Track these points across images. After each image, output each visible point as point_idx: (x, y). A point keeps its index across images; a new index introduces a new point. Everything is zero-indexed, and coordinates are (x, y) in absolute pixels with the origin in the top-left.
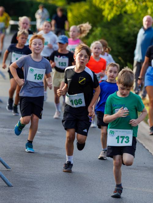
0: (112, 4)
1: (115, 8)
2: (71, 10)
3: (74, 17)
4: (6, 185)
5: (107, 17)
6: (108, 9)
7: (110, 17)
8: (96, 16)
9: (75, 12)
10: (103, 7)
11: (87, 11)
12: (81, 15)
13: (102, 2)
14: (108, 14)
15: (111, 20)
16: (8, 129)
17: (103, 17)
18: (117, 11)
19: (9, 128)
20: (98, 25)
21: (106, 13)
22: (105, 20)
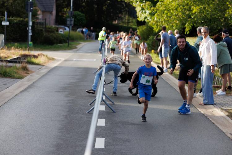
1: (159, 27)
2: (139, 29)
3: (140, 32)
4: (112, 111)
5: (155, 31)
6: (156, 27)
7: (156, 31)
8: (150, 31)
9: (141, 30)
10: (153, 26)
11: (146, 29)
12: (143, 30)
13: (153, 24)
14: (156, 30)
17: (153, 31)
18: (160, 28)
20: (151, 35)
21: (155, 29)
22: (154, 32)
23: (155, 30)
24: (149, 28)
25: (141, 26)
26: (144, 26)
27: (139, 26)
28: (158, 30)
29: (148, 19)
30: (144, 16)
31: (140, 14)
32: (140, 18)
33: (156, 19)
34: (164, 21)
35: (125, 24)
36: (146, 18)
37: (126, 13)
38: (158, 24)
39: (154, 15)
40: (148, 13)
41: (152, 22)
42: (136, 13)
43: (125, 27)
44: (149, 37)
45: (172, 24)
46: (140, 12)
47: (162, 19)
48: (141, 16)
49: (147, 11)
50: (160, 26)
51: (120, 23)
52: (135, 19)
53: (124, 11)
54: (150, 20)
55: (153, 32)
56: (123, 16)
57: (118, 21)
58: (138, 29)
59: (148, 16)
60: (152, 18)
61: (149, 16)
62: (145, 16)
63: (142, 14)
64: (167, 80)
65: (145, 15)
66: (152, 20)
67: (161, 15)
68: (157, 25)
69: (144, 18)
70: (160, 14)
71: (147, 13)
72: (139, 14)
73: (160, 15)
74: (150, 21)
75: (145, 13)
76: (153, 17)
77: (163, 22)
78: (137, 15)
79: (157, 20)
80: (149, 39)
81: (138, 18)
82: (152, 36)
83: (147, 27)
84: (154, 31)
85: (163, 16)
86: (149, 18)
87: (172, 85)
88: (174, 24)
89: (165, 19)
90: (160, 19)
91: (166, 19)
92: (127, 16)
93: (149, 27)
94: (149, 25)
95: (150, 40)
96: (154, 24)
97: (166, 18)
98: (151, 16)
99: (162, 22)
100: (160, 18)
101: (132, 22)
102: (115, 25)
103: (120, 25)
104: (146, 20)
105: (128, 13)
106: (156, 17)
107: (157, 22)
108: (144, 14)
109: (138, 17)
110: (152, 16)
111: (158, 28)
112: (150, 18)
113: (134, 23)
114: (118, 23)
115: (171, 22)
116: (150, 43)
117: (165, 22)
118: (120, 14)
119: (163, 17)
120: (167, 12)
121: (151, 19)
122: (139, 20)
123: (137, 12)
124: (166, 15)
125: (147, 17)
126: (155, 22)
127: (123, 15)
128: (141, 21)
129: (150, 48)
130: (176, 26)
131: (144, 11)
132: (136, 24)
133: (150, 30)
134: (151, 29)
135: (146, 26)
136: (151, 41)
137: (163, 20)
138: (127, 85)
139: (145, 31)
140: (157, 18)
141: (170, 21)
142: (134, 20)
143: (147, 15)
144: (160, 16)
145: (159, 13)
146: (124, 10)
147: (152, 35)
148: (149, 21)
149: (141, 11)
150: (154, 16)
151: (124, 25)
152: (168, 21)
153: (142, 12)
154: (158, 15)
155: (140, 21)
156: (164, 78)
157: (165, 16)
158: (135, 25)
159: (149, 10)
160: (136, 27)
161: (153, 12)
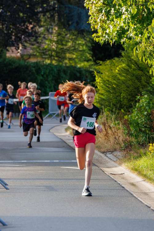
25: (108, 62)
26: (116, 60)
29: (130, 38)
31: (99, 21)
32: (100, 34)
35: (51, 56)
40: (130, 16)
44: (138, 97)
46: (102, 15)
52: (84, 38)
53: (44, 12)
54: (138, 39)
56: (41, 30)
57: (25, 47)
58: (96, 73)
60: (142, 33)
61: (132, 26)
62: (119, 29)
63: (109, 22)
65: (120, 23)
66: (144, 40)
71: (124, 17)
74: (137, 44)
75: (119, 15)
78: (90, 24)
80: (138, 105)
81: (94, 35)
83: (129, 66)
86: (132, 34)
93: (136, 63)
95: (140, 110)
98: (139, 25)
102: (12, 61)
103: (33, 60)
105: (59, 19)
109: (96, 31)
110: (142, 27)
112: (136, 35)
113: (83, 52)
116: (142, 120)
118: (31, 23)
122: (97, 40)
123: (90, 13)
125: (126, 28)
127: (41, 26)
128: (107, 44)
129: (142, 139)
131: (113, 11)
132: (89, 56)
135: (124, 59)
136: (145, 113)
139: (123, 78)
142: (81, 41)
143: (124, 23)
151: (48, 62)
153: (108, 13)
155: (102, 42)
158: (88, 61)
159: (129, 4)
160: (90, 66)
161: (143, 10)
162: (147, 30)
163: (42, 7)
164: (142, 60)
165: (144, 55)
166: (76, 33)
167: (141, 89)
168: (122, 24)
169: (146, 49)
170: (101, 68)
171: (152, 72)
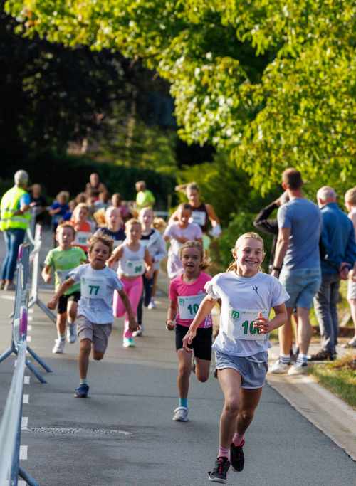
0: (268, 164)
5: (259, 192)
6: (260, 173)
7: (263, 190)
8: (234, 191)
10: (249, 169)
11: (218, 181)
13: (248, 161)
14: (262, 183)
15: (265, 194)
16: (63, 429)
19: (64, 426)
20: (240, 209)
21: (256, 181)
22: (253, 194)
23: (257, 187)
24: (228, 175)
25: (196, 168)
26: (206, 165)
27: (187, 167)
28: (269, 185)
29: (225, 137)
30: (205, 121)
31: (188, 112)
32: (188, 129)
33: (260, 136)
34: (298, 146)
35: (123, 157)
36: (215, 130)
37: (128, 108)
38: (269, 160)
39: (253, 116)
40: (228, 110)
41: (242, 148)
42: (173, 107)
43: (121, 168)
44: (233, 215)
45: (332, 160)
46: (192, 105)
47: (287, 138)
48: (192, 123)
49: (221, 99)
50: (277, 167)
51: (98, 153)
52: (166, 135)
53: (119, 99)
54: (236, 139)
55: (246, 195)
56: (112, 122)
57: (90, 143)
58: (179, 180)
59: (226, 121)
60: (242, 132)
61: (231, 122)
62: (212, 124)
63: (200, 115)
64: (308, 411)
65: (214, 117)
66: (245, 140)
67: (286, 118)
68: (267, 165)
69: (206, 129)
70: (278, 113)
71: (220, 110)
72: (183, 114)
73: (281, 116)
74: (235, 145)
75: (214, 106)
76: (246, 128)
77: (295, 149)
78: (175, 118)
79: (266, 142)
80: (231, 224)
81: (180, 131)
82: (242, 214)
83: (222, 174)
84: (252, 188)
85: (294, 122)
86: (229, 132)
87: (330, 436)
88: (345, 161)
89: (300, 138)
90: (278, 137)
91: (307, 136)
92: (131, 123)
93: (232, 171)
94: (230, 164)
96: (253, 160)
97: (306, 131)
98: (239, 122)
99: (288, 148)
100: (282, 131)
101: (156, 148)
102: (74, 159)
103: (100, 159)
104: (216, 140)
105: (137, 110)
106: (260, 127)
107: (266, 147)
108: (211, 115)
109: (183, 127)
110: (244, 124)
111: (273, 177)
112: (236, 133)
113: (165, 153)
114: (88, 151)
115: (329, 149)
117: (301, 151)
118: (100, 112)
119: (293, 126)
120: (312, 105)
121: (240, 135)
122: (183, 137)
123: (177, 102)
124: (308, 118)
125: (222, 124)
126: (258, 152)
127: (113, 117)
128: (196, 145)
130: (351, 167)
131: (207, 101)
132: (171, 158)
133: (236, 184)
134: (242, 179)
135: (217, 165)
137: (292, 140)
138: (125, 433)
139: (212, 189)
140: (264, 134)
141: (322, 145)
142: (163, 140)
143: (221, 116)
144: (281, 125)
145: (275, 110)
146: (120, 91)
147: (243, 211)
148: (229, 142)
149: (195, 100)
150: (253, 123)
151: (119, 162)
152: (317, 144)
153: (199, 104)
154: (270, 116)
155: (190, 142)
156: (293, 405)
157: (305, 122)
158: (170, 164)
159: (229, 93)
160: (173, 172)
161: (246, 102)
162: (250, 126)
163: (117, 93)
164: (241, 166)
165: (244, 161)
166: (157, 128)
167: (236, 205)
168: (218, 118)
169: (247, 153)
170: (187, 174)
171: (254, 183)
